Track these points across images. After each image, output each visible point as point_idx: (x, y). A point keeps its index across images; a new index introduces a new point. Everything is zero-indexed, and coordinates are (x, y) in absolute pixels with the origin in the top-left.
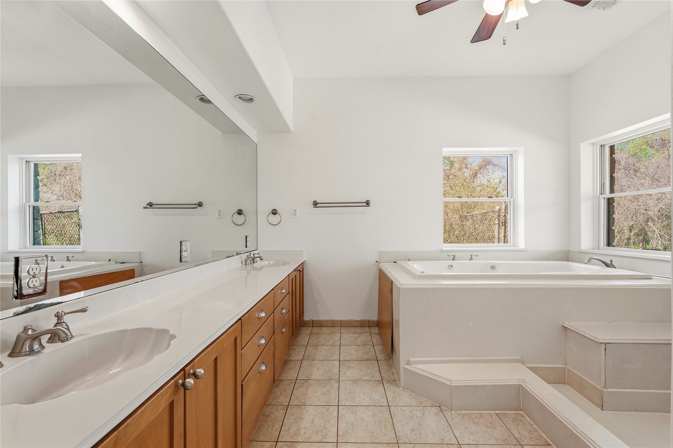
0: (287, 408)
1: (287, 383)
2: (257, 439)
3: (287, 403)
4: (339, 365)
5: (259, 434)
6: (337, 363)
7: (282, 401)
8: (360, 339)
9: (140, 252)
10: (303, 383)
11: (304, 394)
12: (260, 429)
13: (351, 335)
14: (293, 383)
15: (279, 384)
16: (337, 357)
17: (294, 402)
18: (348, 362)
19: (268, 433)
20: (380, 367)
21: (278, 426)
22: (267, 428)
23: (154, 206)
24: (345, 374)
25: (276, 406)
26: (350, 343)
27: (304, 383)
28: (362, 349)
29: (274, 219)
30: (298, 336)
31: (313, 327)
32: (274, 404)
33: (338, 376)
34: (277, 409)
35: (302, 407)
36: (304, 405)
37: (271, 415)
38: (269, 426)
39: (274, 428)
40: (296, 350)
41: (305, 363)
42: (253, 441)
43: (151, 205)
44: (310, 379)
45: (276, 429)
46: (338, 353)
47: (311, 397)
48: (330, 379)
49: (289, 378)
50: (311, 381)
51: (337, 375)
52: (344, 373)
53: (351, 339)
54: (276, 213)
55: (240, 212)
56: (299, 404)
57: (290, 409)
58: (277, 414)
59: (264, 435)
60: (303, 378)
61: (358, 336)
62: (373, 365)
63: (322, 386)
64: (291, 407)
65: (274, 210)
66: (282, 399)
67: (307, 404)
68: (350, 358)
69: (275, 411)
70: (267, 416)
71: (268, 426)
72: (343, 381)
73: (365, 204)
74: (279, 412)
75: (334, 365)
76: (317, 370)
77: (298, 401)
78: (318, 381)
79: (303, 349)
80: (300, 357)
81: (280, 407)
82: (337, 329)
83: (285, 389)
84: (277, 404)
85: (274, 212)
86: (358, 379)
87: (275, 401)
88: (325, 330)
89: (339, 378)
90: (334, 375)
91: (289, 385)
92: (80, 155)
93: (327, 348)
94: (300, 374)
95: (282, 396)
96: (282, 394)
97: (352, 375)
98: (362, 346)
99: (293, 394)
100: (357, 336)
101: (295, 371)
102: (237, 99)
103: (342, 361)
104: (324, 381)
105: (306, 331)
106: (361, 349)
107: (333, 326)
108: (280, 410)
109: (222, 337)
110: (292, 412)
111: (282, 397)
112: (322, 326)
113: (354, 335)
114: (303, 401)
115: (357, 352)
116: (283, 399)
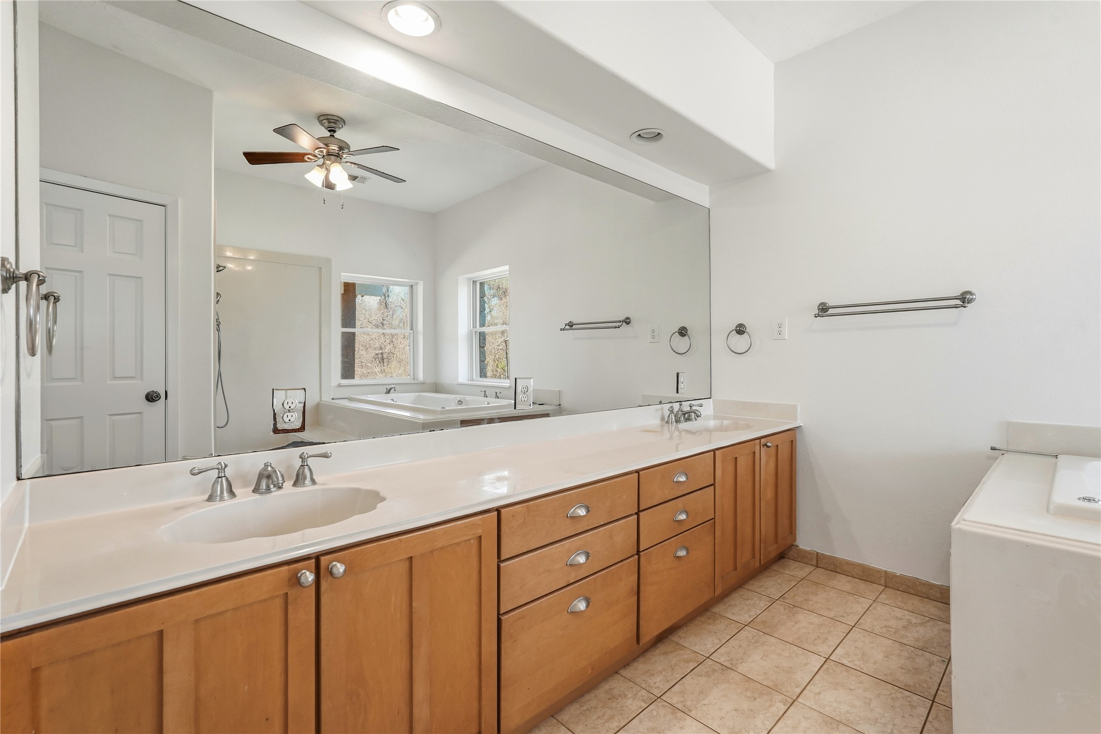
0: (653, 702)
1: (685, 657)
2: (571, 726)
3: (661, 692)
4: (819, 669)
5: (580, 720)
6: (816, 662)
7: (655, 684)
8: (917, 632)
9: (559, 391)
10: (714, 670)
11: (701, 692)
12: (588, 712)
13: (899, 613)
14: (698, 661)
15: (671, 652)
16: (825, 649)
17: (674, 698)
18: (846, 671)
19: (593, 728)
20: (931, 722)
21: (617, 724)
22: (599, 717)
23: (574, 327)
24: (819, 693)
25: (639, 688)
26: (884, 630)
27: (716, 670)
28: (908, 658)
29: (740, 342)
30: (770, 576)
31: (817, 567)
32: (638, 682)
33: (799, 690)
34: (635, 695)
35: (680, 714)
36: (686, 712)
37: (620, 699)
38: (603, 715)
39: (606, 725)
40: (748, 602)
41: (747, 633)
42: (564, 725)
43: (571, 325)
44: (734, 668)
45: (610, 728)
46: (833, 642)
47: (709, 704)
48: (776, 688)
49: (696, 649)
50: (733, 674)
51: (797, 687)
52: (818, 690)
53: (893, 623)
54: (743, 331)
55: (683, 332)
56: (680, 706)
57: (656, 705)
58: (629, 702)
59: (586, 725)
60: (722, 660)
61: (919, 621)
62: (913, 707)
63: (748, 694)
64: (660, 704)
65: (741, 325)
66: (658, 679)
67: (693, 713)
68: (857, 663)
69: (630, 696)
70: (613, 698)
71: (601, 715)
72: (802, 708)
73: (958, 302)
74: (635, 701)
75: (807, 664)
76: (762, 659)
77: (682, 699)
78: (747, 681)
79: (763, 604)
80: (745, 618)
81: (643, 692)
82: (871, 591)
83: (675, 665)
84: (643, 686)
85: (740, 330)
86: (844, 721)
87: (644, 678)
88: (843, 582)
89: (798, 696)
90: (793, 684)
91: (688, 661)
92: (507, 267)
93: (815, 619)
94: (722, 650)
95: (661, 674)
96: (663, 673)
97: (835, 704)
98: (912, 649)
99: (681, 682)
100: (914, 620)
101: (716, 641)
102: (635, 139)
103: (833, 663)
104: (759, 686)
105: (795, 570)
106: (905, 654)
107: (864, 578)
108: (639, 698)
109: (431, 530)
110: (655, 713)
111: (661, 677)
112: (839, 570)
113: (908, 617)
114: (689, 703)
115: (887, 657)
116: (658, 683)
